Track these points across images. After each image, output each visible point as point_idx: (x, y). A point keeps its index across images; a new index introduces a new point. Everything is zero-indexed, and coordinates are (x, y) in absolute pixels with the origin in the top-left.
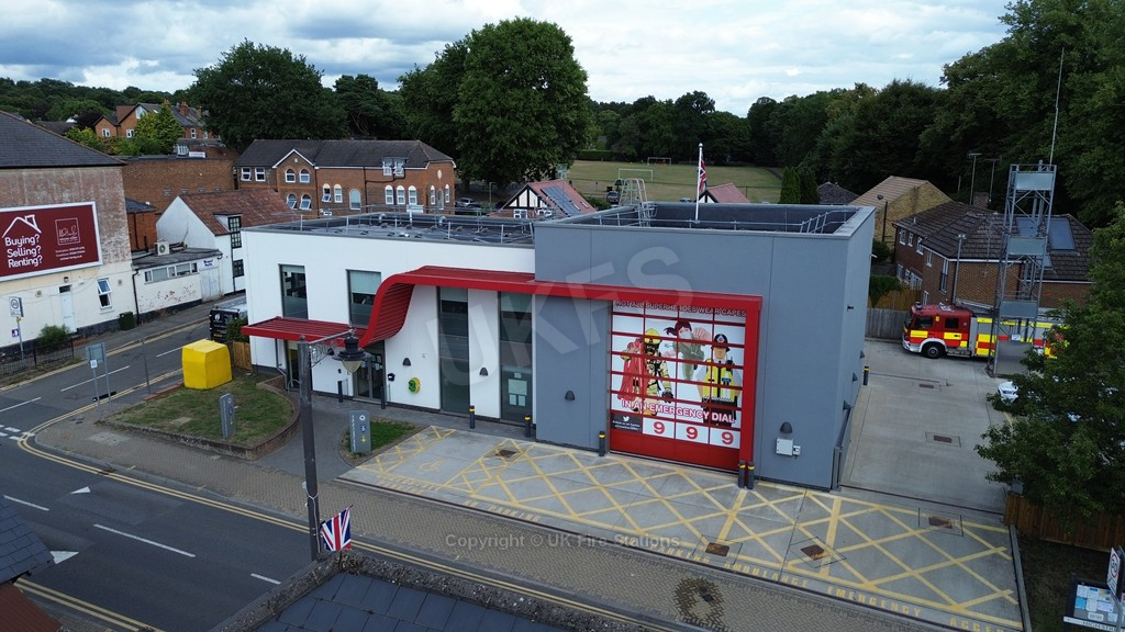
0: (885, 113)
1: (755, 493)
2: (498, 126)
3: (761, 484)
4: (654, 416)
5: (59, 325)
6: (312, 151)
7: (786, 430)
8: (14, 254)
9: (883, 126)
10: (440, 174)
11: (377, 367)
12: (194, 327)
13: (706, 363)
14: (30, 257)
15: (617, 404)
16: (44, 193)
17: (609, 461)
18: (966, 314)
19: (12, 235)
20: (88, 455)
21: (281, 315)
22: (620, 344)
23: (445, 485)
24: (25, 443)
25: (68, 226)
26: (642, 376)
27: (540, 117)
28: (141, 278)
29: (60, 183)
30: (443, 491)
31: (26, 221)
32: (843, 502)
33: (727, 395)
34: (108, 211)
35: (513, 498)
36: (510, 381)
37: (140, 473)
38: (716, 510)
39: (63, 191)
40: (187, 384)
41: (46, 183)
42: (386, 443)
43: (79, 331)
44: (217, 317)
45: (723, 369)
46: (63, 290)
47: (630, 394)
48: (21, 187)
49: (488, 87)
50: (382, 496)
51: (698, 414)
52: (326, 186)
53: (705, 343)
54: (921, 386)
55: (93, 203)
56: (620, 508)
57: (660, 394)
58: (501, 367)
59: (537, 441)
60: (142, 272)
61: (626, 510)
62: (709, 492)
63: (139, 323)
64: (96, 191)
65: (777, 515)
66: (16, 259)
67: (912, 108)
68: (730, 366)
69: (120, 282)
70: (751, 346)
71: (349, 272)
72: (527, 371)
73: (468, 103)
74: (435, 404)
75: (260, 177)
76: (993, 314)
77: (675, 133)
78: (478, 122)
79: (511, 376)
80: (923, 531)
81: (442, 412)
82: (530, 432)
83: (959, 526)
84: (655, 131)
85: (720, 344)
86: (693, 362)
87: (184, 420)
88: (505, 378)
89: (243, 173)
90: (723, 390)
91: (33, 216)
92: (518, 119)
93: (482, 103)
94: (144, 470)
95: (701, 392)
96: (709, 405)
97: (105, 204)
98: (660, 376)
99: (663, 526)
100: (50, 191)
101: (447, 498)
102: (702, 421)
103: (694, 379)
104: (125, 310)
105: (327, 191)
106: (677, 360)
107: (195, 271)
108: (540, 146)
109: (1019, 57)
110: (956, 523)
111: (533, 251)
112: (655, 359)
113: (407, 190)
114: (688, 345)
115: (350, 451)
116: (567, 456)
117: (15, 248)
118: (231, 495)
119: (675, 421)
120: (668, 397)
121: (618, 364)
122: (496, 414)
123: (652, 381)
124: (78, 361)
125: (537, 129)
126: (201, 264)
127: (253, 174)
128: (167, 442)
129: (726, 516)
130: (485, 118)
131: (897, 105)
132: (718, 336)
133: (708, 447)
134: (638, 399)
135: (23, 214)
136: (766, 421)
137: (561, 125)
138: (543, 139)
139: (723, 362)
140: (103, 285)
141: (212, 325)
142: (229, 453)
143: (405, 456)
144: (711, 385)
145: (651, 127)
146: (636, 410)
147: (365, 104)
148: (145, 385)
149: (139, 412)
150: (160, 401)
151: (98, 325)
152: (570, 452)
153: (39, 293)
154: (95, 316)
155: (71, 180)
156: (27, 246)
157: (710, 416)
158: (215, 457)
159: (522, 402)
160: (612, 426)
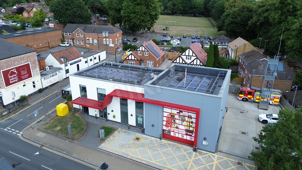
0: (240, 14)
1: (197, 153)
2: (133, 17)
3: (199, 150)
4: (173, 132)
5: (24, 95)
6: (84, 27)
7: (205, 139)
8: (11, 80)
9: (239, 18)
10: (118, 35)
11: (105, 111)
12: (57, 91)
13: (186, 121)
14: (15, 79)
15: (165, 128)
16: (17, 62)
17: (162, 142)
18: (254, 91)
19: (11, 75)
20: (37, 140)
21: (80, 96)
22: (165, 114)
23: (123, 151)
24: (21, 136)
25: (24, 70)
26: (171, 122)
27: (145, 13)
28: (43, 79)
29: (21, 59)
30: (123, 153)
31: (13, 71)
32: (218, 157)
33: (191, 129)
34: (33, 63)
35: (139, 155)
36: (138, 118)
37: (50, 147)
38: (187, 160)
39: (22, 61)
40: (58, 115)
41: (17, 60)
42: (108, 135)
43: (29, 95)
44: (63, 92)
45: (190, 123)
46: (24, 86)
47: (168, 126)
48: (11, 62)
49: (130, 5)
50: (108, 154)
51: (184, 132)
52: (88, 38)
53: (186, 117)
54: (241, 112)
55: (29, 63)
56: (165, 159)
57: (175, 127)
58: (136, 114)
59: (145, 135)
60: (43, 78)
61: (166, 159)
62: (186, 153)
63: (43, 90)
64: (30, 59)
65: (202, 161)
66: (12, 81)
67: (247, 13)
68: (192, 122)
69: (38, 81)
70: (197, 119)
71: (97, 88)
72: (142, 116)
73: (125, 10)
74: (120, 121)
75: (70, 35)
76: (260, 91)
77: (183, 7)
78: (128, 15)
79: (138, 116)
80: (236, 167)
81: (121, 123)
82: (143, 132)
83: (244, 165)
84: (177, 6)
85: (190, 117)
86: (183, 120)
87: (59, 128)
88: (137, 117)
89: (65, 34)
90: (190, 128)
91: (15, 69)
92: (138, 15)
93: (129, 10)
94: (51, 146)
95: (185, 128)
96: (187, 131)
97: (32, 62)
98: (175, 123)
99: (175, 165)
100: (19, 61)
101: (124, 155)
102: (185, 134)
103: (183, 124)
104: (39, 88)
105: (88, 40)
106: (179, 120)
107: (56, 74)
108: (145, 22)
109: (276, 6)
110: (243, 164)
111: (144, 88)
112: (174, 119)
113: (109, 40)
114: (182, 117)
115: (100, 138)
116: (152, 140)
117: (11, 78)
118: (72, 154)
119: (179, 133)
120: (177, 128)
121: (165, 119)
122: (135, 125)
123: (173, 124)
124: (30, 105)
125: (144, 17)
126: (57, 72)
127: (68, 34)
128: (55, 136)
129: (190, 161)
130: (130, 14)
131: (243, 11)
132: (189, 115)
133: (186, 140)
134: (170, 127)
135: (12, 69)
136: (201, 136)
137: (150, 15)
138: (146, 20)
139: (191, 121)
140: (34, 83)
141: (62, 94)
142: (71, 140)
143: (113, 140)
144: (187, 126)
145: (176, 5)
146: (169, 130)
147: (97, 4)
148: (47, 114)
149: (47, 125)
150: (52, 121)
151: (33, 93)
152: (153, 138)
153: (18, 88)
154: (33, 90)
155: (23, 57)
156: (14, 77)
157: (187, 133)
158: (67, 141)
159: (141, 123)
160: (163, 133)
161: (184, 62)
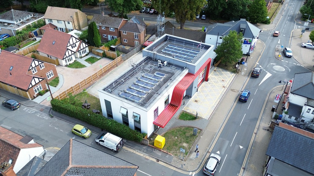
1: (209, 81)
37: (210, 146)
42: (191, 115)
161: (73, 53)
